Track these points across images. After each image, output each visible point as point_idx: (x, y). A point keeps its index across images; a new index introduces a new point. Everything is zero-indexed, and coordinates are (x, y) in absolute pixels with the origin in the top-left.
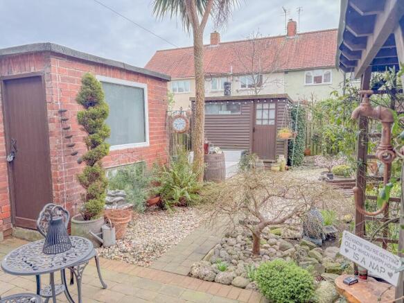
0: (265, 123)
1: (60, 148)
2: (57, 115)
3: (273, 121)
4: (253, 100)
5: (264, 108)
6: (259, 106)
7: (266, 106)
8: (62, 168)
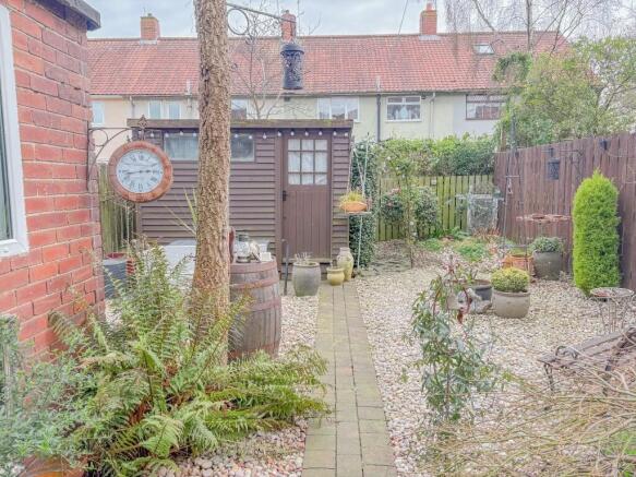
0: (308, 181)
3: (324, 177)
4: (280, 130)
5: (304, 148)
6: (293, 144)
7: (308, 145)
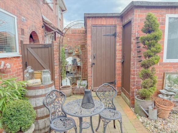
1: (135, 58)
2: (135, 40)
8: (135, 68)
